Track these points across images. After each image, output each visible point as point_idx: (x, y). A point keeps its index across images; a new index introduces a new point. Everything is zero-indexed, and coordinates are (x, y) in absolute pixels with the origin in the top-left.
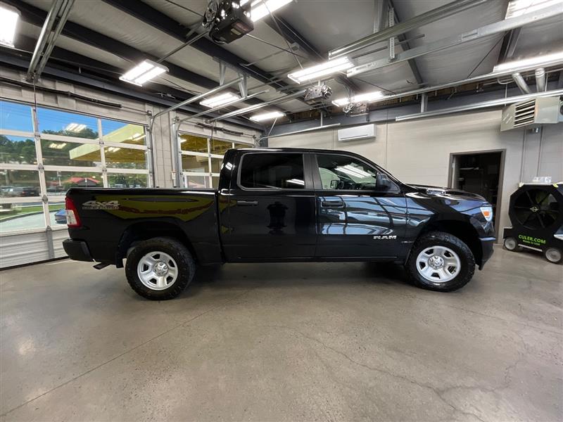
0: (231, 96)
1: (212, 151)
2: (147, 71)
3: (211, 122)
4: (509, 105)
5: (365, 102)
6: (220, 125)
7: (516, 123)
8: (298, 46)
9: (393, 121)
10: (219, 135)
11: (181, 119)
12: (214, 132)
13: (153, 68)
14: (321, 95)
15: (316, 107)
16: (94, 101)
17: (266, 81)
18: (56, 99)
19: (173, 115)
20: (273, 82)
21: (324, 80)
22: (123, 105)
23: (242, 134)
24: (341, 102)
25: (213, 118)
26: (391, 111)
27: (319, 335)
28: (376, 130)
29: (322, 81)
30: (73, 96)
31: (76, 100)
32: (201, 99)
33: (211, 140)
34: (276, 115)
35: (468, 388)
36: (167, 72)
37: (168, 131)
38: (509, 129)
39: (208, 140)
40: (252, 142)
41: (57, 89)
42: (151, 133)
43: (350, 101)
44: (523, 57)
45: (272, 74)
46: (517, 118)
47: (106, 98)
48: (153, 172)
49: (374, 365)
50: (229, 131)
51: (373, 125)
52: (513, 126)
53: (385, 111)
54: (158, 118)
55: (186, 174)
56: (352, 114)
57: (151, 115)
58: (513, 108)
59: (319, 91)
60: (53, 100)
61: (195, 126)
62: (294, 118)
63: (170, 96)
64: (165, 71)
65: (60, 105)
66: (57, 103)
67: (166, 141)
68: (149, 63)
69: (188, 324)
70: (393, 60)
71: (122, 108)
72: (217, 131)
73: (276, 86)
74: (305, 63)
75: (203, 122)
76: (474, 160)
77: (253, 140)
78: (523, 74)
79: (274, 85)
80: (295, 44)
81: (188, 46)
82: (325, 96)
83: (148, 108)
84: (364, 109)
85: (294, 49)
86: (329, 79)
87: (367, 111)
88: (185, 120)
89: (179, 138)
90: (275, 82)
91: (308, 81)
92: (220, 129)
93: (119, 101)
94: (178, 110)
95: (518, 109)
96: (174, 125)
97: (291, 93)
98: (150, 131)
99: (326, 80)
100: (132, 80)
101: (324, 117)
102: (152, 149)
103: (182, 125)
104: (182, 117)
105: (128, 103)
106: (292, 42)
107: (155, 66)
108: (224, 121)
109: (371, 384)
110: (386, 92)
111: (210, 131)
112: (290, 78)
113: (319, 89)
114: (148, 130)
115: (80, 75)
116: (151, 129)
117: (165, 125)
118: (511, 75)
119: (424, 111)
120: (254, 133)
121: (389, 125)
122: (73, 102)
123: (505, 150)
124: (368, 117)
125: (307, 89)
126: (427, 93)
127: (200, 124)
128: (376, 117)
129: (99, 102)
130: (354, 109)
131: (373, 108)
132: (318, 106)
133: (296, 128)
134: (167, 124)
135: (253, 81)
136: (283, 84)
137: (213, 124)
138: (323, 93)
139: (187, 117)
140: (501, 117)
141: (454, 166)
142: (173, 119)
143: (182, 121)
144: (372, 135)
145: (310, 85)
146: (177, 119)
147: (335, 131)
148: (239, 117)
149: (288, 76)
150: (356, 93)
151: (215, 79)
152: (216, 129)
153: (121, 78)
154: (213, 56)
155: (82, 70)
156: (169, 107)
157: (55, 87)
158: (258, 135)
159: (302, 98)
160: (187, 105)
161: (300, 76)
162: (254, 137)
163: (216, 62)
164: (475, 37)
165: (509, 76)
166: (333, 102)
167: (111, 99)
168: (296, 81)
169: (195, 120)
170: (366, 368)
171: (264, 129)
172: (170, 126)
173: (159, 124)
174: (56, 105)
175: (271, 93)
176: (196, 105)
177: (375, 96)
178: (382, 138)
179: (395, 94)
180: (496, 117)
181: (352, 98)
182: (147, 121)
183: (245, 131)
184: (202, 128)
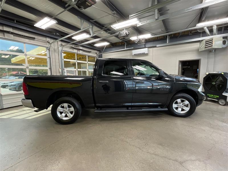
0: (86, 35)
1: (77, 60)
2: (47, 22)
3: (77, 46)
4: (202, 40)
5: (144, 38)
6: (81, 48)
7: (205, 48)
8: (116, 13)
9: (156, 47)
10: (81, 52)
11: (63, 45)
12: (78, 51)
13: (50, 21)
14: (125, 35)
15: (123, 40)
16: (22, 36)
17: (101, 29)
18: (4, 34)
19: (60, 43)
20: (104, 29)
21: (127, 29)
22: (36, 38)
23: (91, 52)
24: (134, 38)
25: (78, 44)
26: (154, 42)
27: (128, 139)
28: (148, 50)
29: (126, 29)
30: (12, 33)
31: (14, 35)
32: (72, 36)
33: (77, 55)
34: (106, 44)
35: (193, 160)
36: (56, 23)
37: (57, 50)
38: (202, 50)
39: (76, 54)
40: (95, 55)
41: (4, 30)
42: (49, 51)
43: (138, 38)
44: (208, 21)
45: (104, 25)
46: (205, 46)
47: (28, 34)
48: (51, 69)
49: (152, 152)
50: (85, 51)
51: (147, 48)
52: (204, 49)
53: (152, 42)
54: (53, 44)
55: (66, 69)
56: (139, 43)
57: (49, 43)
58: (204, 41)
59: (125, 33)
60: (3, 35)
61: (70, 48)
62: (113, 45)
63: (58, 34)
64: (56, 22)
65: (6, 37)
66: (4, 36)
67: (57, 54)
68: (48, 18)
69: (67, 137)
70: (157, 19)
71: (36, 39)
72: (80, 51)
73: (106, 31)
74: (118, 21)
75: (73, 46)
76: (188, 63)
78: (208, 27)
79: (105, 30)
80: (114, 12)
81: (66, 11)
82: (127, 35)
83: (48, 39)
84: (143, 41)
85: (114, 14)
86: (129, 28)
87: (145, 43)
88: (65, 45)
89: (63, 53)
90: (105, 29)
91: (120, 29)
92: (81, 50)
93: (34, 36)
94: (62, 41)
95: (206, 42)
96: (60, 47)
97: (112, 34)
98: (49, 50)
99: (127, 28)
100: (40, 27)
101: (126, 45)
102: (50, 58)
103: (64, 48)
104: (64, 44)
105: (39, 37)
106: (113, 11)
107: (51, 20)
108: (83, 46)
109: (151, 161)
110: (153, 34)
111: (77, 50)
112: (112, 27)
113: (124, 32)
114: (48, 49)
115: (15, 23)
116: (50, 49)
117: (56, 47)
118: (203, 28)
119: (168, 43)
120: (96, 51)
121: (154, 48)
122: (12, 36)
123: (201, 59)
124: (145, 45)
125: (120, 32)
126: (169, 35)
127: (72, 47)
128: (148, 45)
129: (24, 36)
130: (140, 41)
131: (147, 41)
132: (124, 40)
133: (114, 50)
134: (57, 47)
135: (96, 28)
136: (108, 30)
137: (78, 48)
138: (126, 34)
139: (66, 44)
140: (199, 46)
141: (180, 65)
142: (60, 45)
143: (64, 46)
144: (147, 53)
145: (121, 30)
146: (62, 45)
147: (131, 51)
148: (89, 44)
149: (111, 26)
150: (140, 35)
151: (79, 27)
152: (79, 50)
153: (35, 25)
154: (77, 16)
155: (16, 21)
156: (57, 39)
157: (3, 29)
158: (98, 52)
159: (117, 36)
160: (66, 39)
161: (116, 26)
162: (96, 53)
163: (79, 19)
164: (191, 10)
165: (202, 28)
166: (130, 38)
168: (115, 29)
169: (69, 45)
170: (149, 154)
171: (101, 50)
172: (58, 48)
173: (53, 47)
174: (4, 37)
175: (104, 34)
176: (70, 38)
177: (148, 36)
178: (151, 54)
179: (156, 35)
180: (197, 45)
181: (139, 37)
182: (48, 45)
183: (92, 51)
184: (73, 49)
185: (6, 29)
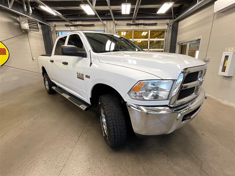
2: (87, 8)
10: (140, 28)
18: (77, 27)
23: (156, 24)
31: (82, 26)
33: (135, 32)
37: (113, 31)
50: (146, 24)
54: (109, 26)
57: (105, 25)
71: (95, 25)
77: (167, 26)
83: (104, 22)
92: (141, 24)
100: (91, 13)
115: (79, 17)
116: (105, 31)
122: (81, 27)
127: (128, 24)
146: (116, 24)
162: (167, 24)
167: (92, 23)
172: (113, 28)
173: (109, 29)
174: (77, 30)
183: (158, 22)
184: (130, 26)
185: (78, 23)
